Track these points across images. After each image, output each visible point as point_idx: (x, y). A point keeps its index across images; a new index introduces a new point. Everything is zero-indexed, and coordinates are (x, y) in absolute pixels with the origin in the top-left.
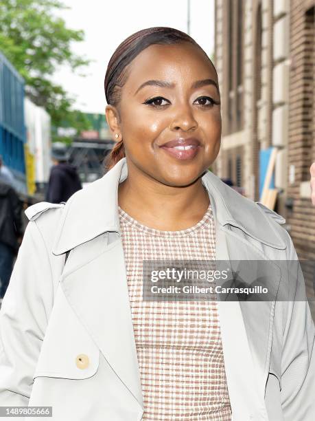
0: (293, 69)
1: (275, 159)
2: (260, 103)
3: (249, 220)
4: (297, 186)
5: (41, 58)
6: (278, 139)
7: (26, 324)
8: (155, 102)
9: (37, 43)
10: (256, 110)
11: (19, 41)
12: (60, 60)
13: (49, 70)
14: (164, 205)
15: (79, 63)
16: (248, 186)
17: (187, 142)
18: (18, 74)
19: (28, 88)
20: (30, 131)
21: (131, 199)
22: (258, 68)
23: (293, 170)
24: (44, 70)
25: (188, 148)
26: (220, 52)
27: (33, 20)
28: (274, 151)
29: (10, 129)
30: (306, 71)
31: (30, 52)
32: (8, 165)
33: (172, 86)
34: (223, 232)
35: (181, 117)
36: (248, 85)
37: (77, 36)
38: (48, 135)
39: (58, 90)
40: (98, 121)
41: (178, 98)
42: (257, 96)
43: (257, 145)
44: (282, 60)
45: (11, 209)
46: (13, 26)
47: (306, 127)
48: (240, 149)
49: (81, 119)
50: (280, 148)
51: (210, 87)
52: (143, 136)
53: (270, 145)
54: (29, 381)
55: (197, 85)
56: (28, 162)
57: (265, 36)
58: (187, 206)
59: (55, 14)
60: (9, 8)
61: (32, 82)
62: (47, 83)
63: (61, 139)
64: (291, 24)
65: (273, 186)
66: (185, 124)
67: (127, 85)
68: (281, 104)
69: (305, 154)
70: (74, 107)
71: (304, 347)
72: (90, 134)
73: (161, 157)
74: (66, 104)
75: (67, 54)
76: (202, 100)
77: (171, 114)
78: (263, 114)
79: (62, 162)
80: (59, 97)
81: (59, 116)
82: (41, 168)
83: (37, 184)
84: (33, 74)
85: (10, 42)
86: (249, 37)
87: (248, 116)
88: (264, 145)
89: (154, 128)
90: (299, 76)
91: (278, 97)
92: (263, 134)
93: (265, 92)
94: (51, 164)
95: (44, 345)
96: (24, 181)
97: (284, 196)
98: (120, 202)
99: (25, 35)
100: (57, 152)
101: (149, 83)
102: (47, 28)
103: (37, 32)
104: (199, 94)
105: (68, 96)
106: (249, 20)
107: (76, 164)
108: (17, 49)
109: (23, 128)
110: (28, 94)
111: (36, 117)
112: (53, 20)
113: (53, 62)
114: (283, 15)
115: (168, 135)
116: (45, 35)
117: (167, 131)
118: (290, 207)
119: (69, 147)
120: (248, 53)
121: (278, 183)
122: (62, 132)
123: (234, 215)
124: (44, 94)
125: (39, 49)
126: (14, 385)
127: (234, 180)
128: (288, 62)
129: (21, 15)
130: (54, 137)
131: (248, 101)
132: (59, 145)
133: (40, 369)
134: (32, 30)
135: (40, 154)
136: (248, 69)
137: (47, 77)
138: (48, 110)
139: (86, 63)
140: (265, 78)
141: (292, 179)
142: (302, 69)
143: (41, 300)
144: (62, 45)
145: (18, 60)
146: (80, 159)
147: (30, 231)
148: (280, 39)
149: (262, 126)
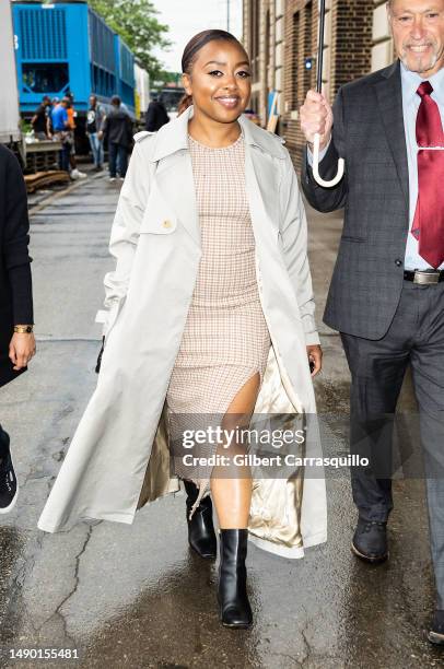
0: (287, 47)
1: (277, 98)
2: (269, 67)
3: (264, 143)
4: (289, 113)
5: (144, 42)
6: (278, 87)
7: (134, 203)
8: (214, 73)
9: (141, 33)
10: (267, 71)
11: (131, 32)
12: (154, 42)
13: (149, 48)
14: (216, 132)
15: (166, 44)
16: (262, 114)
17: (231, 97)
18: (130, 51)
19: (137, 59)
20: (137, 83)
21: (196, 129)
22: (268, 46)
23: (287, 105)
24: (145, 49)
25: (233, 100)
26: (246, 38)
27: (139, 19)
28: (276, 94)
29: (126, 82)
30: (294, 48)
31: (137, 38)
32: (125, 102)
33: (224, 64)
34: (249, 150)
35: (230, 82)
36: (262, 56)
37: (165, 29)
38: (148, 86)
39: (153, 60)
40: (176, 77)
41: (227, 72)
42: (267, 63)
43: (267, 90)
44: (281, 42)
45: (126, 126)
46: (128, 23)
47: (294, 80)
48: (257, 93)
49: (167, 77)
50: (280, 92)
51: (246, 66)
52: (206, 93)
53: (274, 90)
54: (137, 236)
55: (239, 65)
56: (136, 100)
57: (272, 28)
58: (228, 134)
59: (152, 16)
60: (125, 12)
61: (138, 55)
62: (147, 56)
63: (155, 88)
64: (286, 22)
65: (275, 113)
66: (232, 87)
67: (198, 62)
68: (280, 67)
69: (294, 95)
70: (163, 69)
71: (298, 215)
72: (172, 84)
73: (216, 105)
74: (158, 68)
75: (159, 39)
76: (241, 73)
77: (225, 80)
78: (270, 73)
79: (155, 100)
80: (154, 63)
81: (154, 74)
82: (144, 103)
83: (142, 113)
84: (140, 50)
85: (126, 32)
86: (262, 29)
87: (262, 74)
88: (271, 91)
89: (213, 88)
90: (291, 51)
91: (278, 63)
92: (270, 85)
93: (271, 60)
94: (149, 101)
95: (145, 215)
96: (134, 111)
97: (282, 119)
98: (189, 132)
99: (134, 28)
100: (152, 95)
101: (211, 62)
102: (147, 24)
103: (142, 26)
104: (239, 69)
105: (160, 63)
106: (262, 20)
107: (165, 101)
108: (131, 36)
109: (134, 82)
110: (137, 62)
111: (141, 75)
112: (151, 20)
113: (151, 43)
114: (281, 17)
115: (221, 92)
116: (146, 28)
117: (220, 90)
118: (285, 125)
119: (159, 92)
120: (262, 38)
121: (279, 111)
122: (156, 83)
123: (255, 139)
124: (145, 62)
125: (143, 36)
126: (128, 238)
127: (254, 110)
128: (284, 43)
129: (133, 17)
130: (151, 86)
131: (262, 65)
132: (154, 91)
133: (142, 229)
134: (138, 25)
135: (143, 96)
136: (262, 47)
137: (147, 52)
138: (148, 71)
139: (169, 44)
140: (271, 53)
141: (286, 109)
142: (291, 47)
143: (143, 188)
144: (155, 34)
145: (130, 42)
146: (166, 99)
147: (136, 147)
148: (279, 30)
149: (270, 79)
